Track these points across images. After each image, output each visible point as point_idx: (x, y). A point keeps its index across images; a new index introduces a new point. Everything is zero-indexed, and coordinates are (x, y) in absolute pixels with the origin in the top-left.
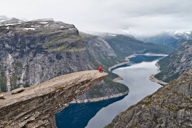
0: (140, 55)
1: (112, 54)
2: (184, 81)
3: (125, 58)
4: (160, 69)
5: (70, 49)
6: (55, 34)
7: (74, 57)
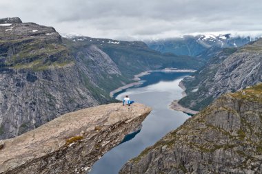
0: (157, 71)
1: (114, 71)
2: (221, 108)
3: (134, 77)
4: (186, 91)
5: (49, 65)
6: (23, 42)
7: (55, 78)
